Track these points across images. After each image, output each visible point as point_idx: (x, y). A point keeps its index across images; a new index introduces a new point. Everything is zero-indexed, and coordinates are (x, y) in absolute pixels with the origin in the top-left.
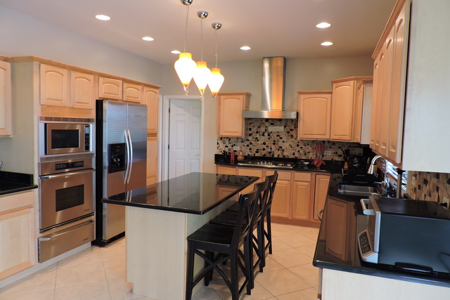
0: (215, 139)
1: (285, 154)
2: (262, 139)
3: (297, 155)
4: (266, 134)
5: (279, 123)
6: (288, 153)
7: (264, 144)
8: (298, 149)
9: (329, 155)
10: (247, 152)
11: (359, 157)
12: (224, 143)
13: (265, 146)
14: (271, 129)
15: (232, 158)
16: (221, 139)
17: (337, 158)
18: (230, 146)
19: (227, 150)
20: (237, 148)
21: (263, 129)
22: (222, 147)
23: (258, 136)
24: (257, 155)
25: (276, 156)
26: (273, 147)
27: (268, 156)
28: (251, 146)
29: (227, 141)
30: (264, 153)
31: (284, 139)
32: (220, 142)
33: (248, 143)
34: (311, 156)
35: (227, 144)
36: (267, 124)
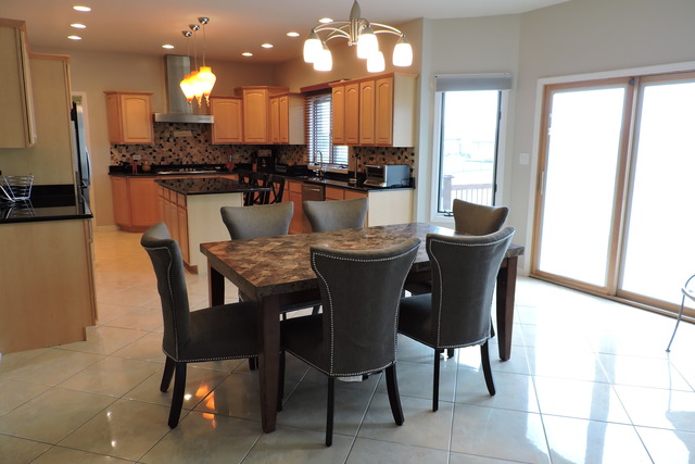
0: (107, 147)
1: (194, 160)
2: (167, 146)
3: (206, 161)
4: (171, 140)
5: (185, 127)
6: (197, 160)
7: (170, 150)
8: (207, 154)
9: (236, 158)
10: (152, 161)
11: (266, 158)
12: (120, 152)
13: (171, 153)
14: (177, 134)
15: (135, 168)
16: (116, 146)
17: (244, 161)
18: (128, 155)
19: (124, 160)
20: (137, 157)
21: (167, 135)
22: (118, 156)
23: (162, 142)
24: (162, 163)
25: (184, 163)
26: (181, 154)
27: (175, 163)
28: (154, 154)
29: (124, 150)
30: (170, 160)
31: (192, 144)
32: (115, 152)
33: (151, 150)
34: (221, 160)
35: (124, 153)
36: (172, 129)
